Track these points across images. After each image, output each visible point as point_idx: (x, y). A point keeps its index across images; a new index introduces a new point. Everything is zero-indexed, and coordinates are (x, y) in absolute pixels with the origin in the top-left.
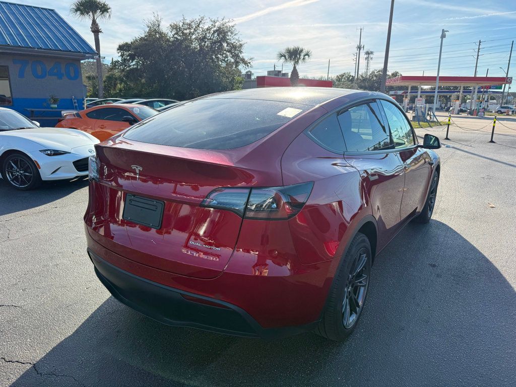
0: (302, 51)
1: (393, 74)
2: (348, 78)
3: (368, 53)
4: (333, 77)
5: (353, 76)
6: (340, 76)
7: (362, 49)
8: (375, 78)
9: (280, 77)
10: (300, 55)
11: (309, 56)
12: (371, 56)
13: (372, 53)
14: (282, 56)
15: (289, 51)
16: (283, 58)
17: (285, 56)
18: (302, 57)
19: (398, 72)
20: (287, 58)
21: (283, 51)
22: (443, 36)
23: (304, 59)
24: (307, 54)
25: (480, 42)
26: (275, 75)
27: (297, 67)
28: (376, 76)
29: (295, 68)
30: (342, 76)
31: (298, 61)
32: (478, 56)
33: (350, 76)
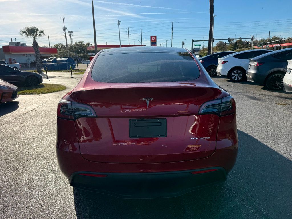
0: (37, 30)
1: (87, 44)
2: (62, 47)
3: (70, 32)
4: (52, 46)
5: (64, 46)
6: (57, 45)
7: (66, 30)
8: (78, 47)
9: (20, 46)
10: (37, 33)
11: (43, 33)
12: (72, 34)
13: (72, 32)
14: (23, 32)
15: (28, 29)
16: (25, 34)
17: (26, 33)
18: (38, 33)
19: (89, 43)
20: (28, 34)
21: (24, 30)
22: (119, 24)
23: (40, 35)
24: (42, 32)
25: (128, 28)
26: (16, 45)
27: (36, 40)
28: (78, 45)
29: (34, 40)
30: (58, 45)
31: (36, 36)
32: (129, 35)
33: (63, 45)
